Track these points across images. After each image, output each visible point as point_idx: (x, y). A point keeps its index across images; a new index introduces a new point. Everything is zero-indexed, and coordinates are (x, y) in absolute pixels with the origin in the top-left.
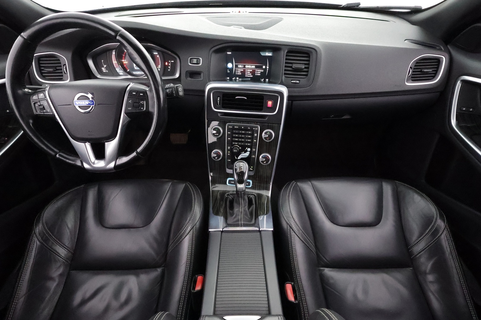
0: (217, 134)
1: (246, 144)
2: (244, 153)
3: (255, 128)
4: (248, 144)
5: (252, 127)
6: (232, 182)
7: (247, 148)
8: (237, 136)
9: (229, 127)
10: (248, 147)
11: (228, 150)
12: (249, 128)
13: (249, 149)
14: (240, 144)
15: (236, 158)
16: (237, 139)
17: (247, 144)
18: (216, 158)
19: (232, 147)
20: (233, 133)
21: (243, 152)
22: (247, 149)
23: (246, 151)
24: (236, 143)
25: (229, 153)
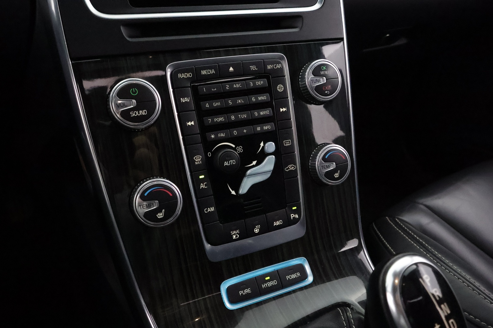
0: (143, 113)
1: (259, 129)
2: (257, 165)
3: (272, 63)
4: (266, 128)
5: (262, 64)
6: (243, 289)
7: (262, 144)
8: (218, 104)
9: (180, 76)
10: (267, 137)
11: (195, 171)
12: (253, 68)
13: (271, 147)
14: (235, 133)
15: (233, 193)
16: (221, 119)
17: (262, 128)
18: (160, 215)
19: (209, 154)
20: (198, 98)
21: (254, 163)
22: (263, 147)
23: (261, 157)
24: (222, 135)
25: (202, 181)
